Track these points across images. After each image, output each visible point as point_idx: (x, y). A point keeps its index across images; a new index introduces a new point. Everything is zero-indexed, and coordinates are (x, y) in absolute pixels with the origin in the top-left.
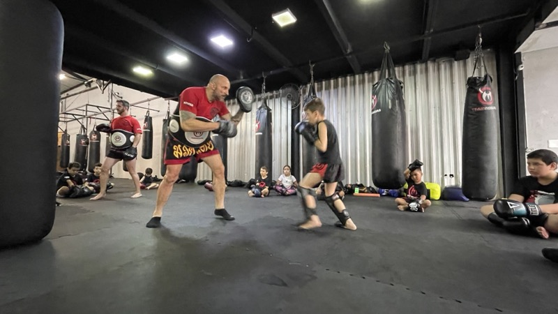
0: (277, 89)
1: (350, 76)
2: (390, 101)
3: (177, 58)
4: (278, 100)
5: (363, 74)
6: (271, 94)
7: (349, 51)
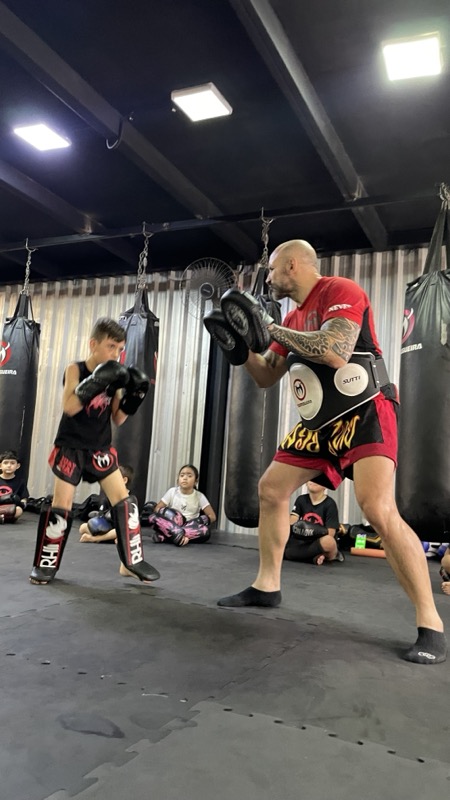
0: (181, 268)
1: (361, 254)
2: (444, 326)
4: (179, 297)
5: (394, 250)
6: (164, 279)
7: (357, 195)
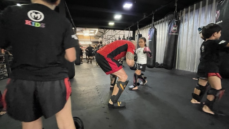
0: (163, 17)
3: (118, 17)
